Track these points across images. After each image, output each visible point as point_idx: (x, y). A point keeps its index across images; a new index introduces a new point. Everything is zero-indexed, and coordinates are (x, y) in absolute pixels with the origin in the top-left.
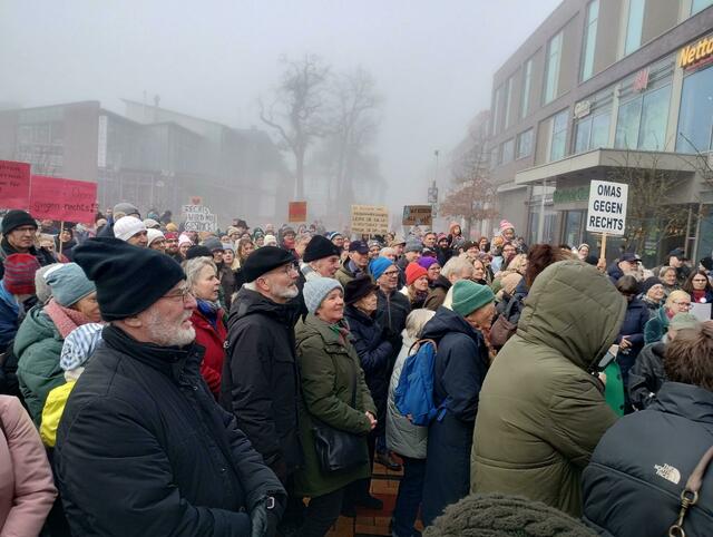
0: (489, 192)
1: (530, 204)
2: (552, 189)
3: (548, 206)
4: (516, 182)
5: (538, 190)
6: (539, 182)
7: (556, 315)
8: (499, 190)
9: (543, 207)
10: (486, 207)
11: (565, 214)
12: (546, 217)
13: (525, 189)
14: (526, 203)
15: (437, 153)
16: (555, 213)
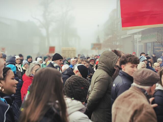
0: (118, 39)
1: (133, 42)
2: (140, 36)
3: (140, 42)
4: (128, 34)
5: (136, 36)
6: (136, 34)
7: (103, 62)
8: (122, 37)
9: (138, 43)
10: (118, 44)
11: (146, 44)
12: (139, 46)
13: (131, 36)
14: (132, 41)
15: (98, 26)
16: (142, 44)
